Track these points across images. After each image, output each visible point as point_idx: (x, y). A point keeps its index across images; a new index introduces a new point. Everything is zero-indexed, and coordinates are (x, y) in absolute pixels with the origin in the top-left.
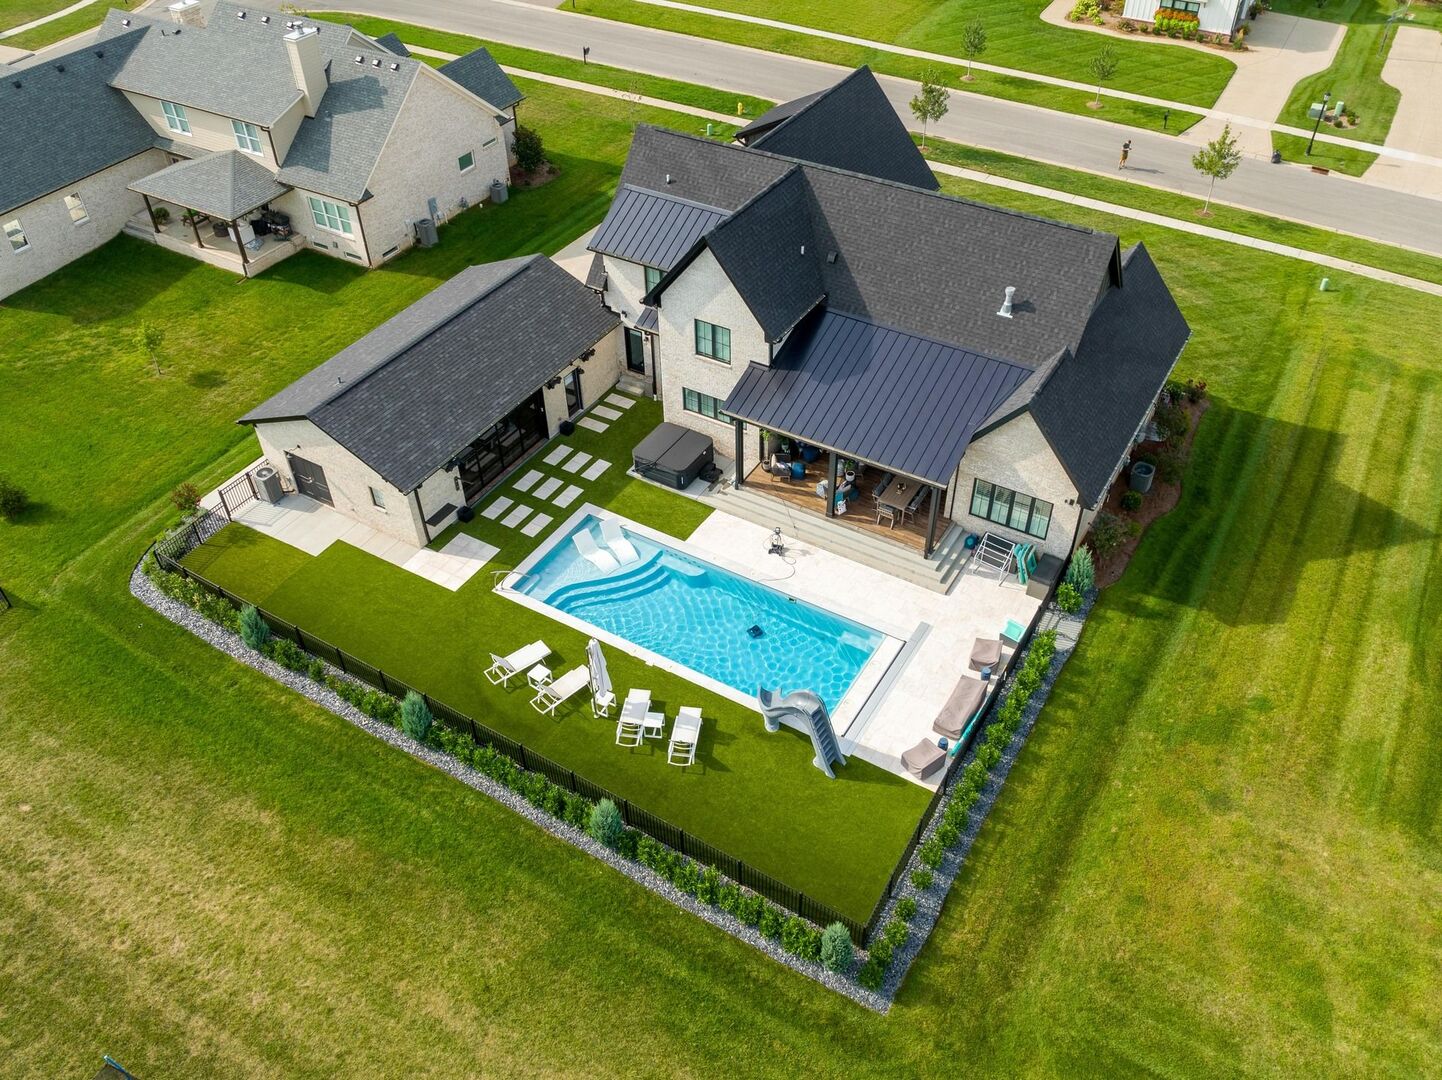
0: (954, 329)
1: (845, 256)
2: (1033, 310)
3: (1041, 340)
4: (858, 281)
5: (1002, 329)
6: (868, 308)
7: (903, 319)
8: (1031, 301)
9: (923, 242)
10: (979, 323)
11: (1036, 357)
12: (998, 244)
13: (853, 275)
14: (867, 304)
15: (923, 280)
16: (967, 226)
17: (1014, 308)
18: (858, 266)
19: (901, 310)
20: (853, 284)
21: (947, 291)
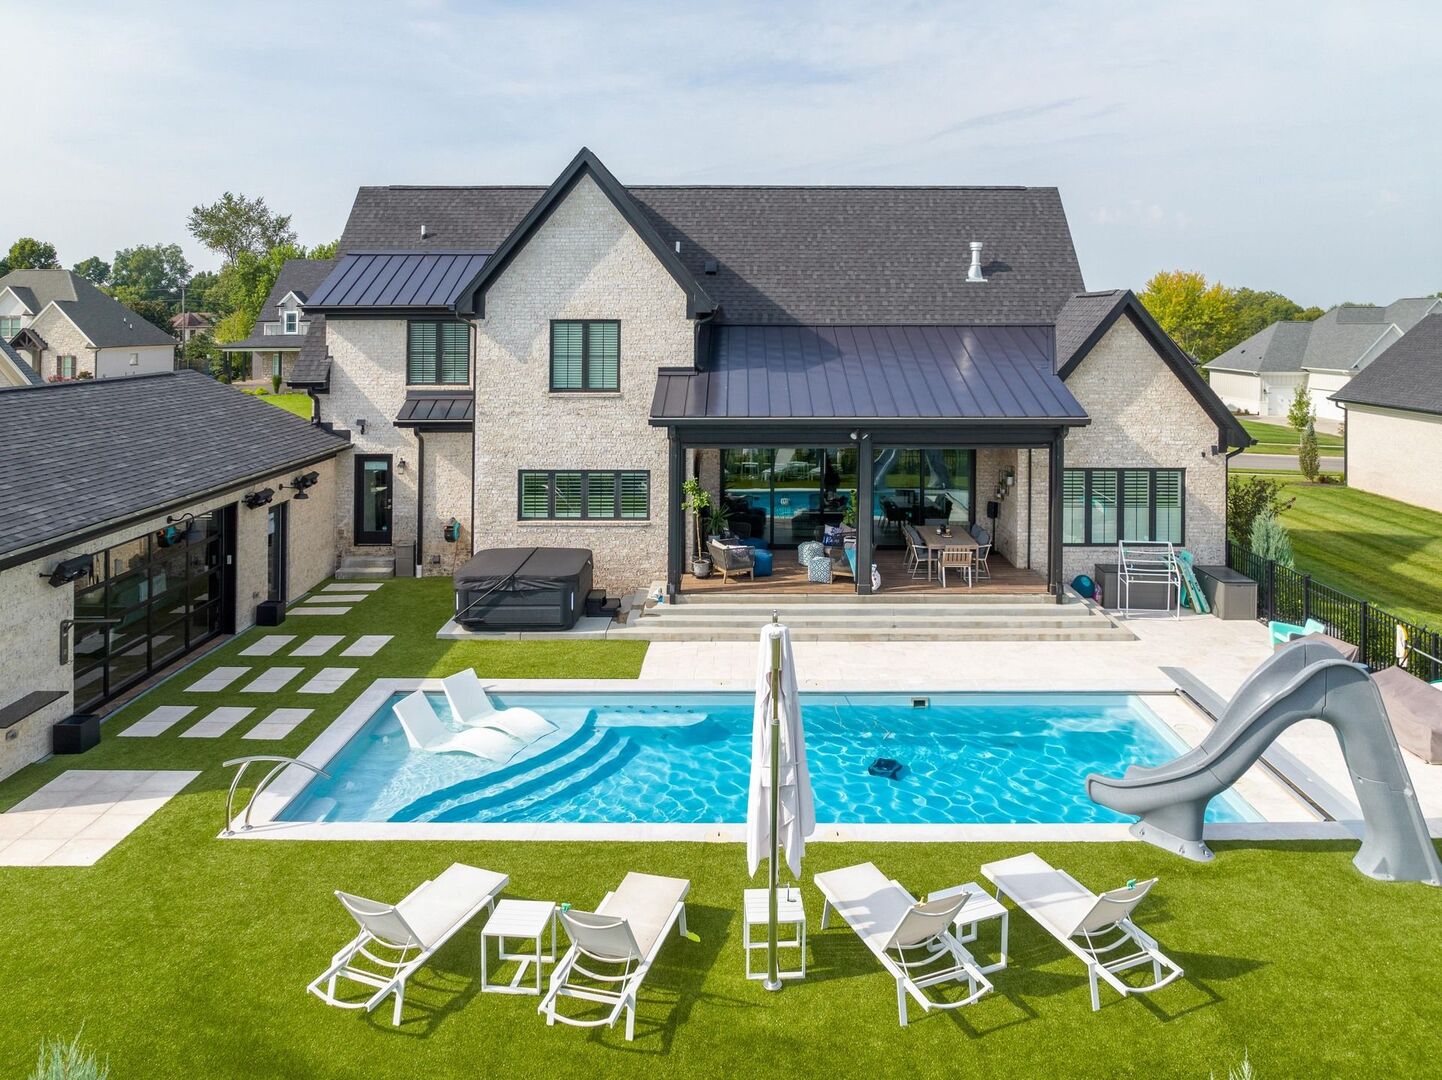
0: (921, 308)
1: (728, 264)
2: (1008, 269)
3: (1039, 294)
4: (760, 286)
5: (983, 294)
6: (789, 312)
7: (843, 312)
8: (999, 260)
9: (828, 231)
10: (950, 294)
11: (1044, 312)
12: (925, 216)
13: (748, 281)
14: (785, 308)
15: (851, 268)
16: (876, 208)
17: (985, 270)
18: (751, 271)
19: (836, 303)
20: (754, 290)
21: (887, 273)
